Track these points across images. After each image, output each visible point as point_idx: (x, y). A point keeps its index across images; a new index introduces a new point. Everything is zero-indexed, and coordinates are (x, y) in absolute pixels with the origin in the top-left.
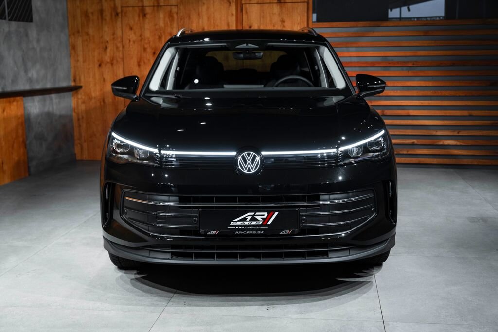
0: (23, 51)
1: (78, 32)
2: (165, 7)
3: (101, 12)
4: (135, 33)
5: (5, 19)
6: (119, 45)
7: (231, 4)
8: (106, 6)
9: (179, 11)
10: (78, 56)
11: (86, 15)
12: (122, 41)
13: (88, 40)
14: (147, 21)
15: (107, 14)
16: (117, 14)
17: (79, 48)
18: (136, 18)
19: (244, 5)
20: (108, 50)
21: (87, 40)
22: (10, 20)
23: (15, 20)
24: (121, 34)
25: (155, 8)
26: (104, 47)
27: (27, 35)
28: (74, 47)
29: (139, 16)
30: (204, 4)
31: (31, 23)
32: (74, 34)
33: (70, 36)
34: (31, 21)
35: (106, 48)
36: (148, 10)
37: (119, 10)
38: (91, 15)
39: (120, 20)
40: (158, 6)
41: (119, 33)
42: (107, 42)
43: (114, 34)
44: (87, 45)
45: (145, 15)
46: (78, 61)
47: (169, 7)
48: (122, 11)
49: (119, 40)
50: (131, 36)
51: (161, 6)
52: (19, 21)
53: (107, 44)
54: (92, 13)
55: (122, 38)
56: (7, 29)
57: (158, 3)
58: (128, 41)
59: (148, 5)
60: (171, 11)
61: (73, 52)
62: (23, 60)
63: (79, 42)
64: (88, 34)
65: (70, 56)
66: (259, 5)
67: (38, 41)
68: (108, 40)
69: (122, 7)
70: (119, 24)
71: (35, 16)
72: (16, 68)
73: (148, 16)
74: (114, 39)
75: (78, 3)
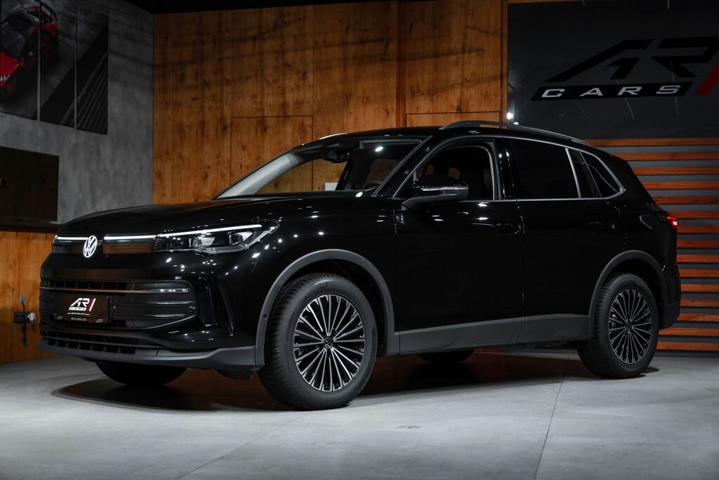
0: (92, 173)
1: (168, 153)
2: (296, 118)
3: (203, 124)
4: (249, 155)
5: (73, 126)
6: (226, 172)
7: (390, 114)
8: (210, 116)
9: (315, 124)
10: (164, 188)
11: (180, 129)
12: (230, 167)
13: (181, 165)
14: (267, 137)
15: (211, 128)
16: (225, 128)
17: (168, 176)
18: (253, 133)
19: (408, 116)
20: (210, 179)
21: (179, 165)
22: (79, 128)
23: (85, 130)
24: (229, 157)
25: (281, 119)
26: (204, 175)
27: (98, 152)
28: (160, 175)
29: (257, 132)
30: (351, 113)
31: (105, 136)
32: (160, 157)
33: (154, 159)
34: (105, 132)
35: (207, 176)
36: (270, 122)
37: (228, 122)
38: (187, 130)
39: (228, 136)
40: (284, 116)
41: (226, 154)
42: (209, 167)
43: (218, 157)
44: (179, 172)
45: (265, 129)
46: (165, 195)
47: (300, 118)
48: (232, 123)
49: (226, 164)
50: (243, 160)
51: (288, 117)
52: (90, 131)
53: (208, 170)
54: (189, 127)
55: (230, 163)
56: (74, 140)
57: (285, 113)
58: (239, 166)
59: (271, 115)
60: (302, 124)
61: (157, 182)
62: (91, 186)
63: (167, 170)
64: (181, 156)
65: (153, 189)
66: (430, 116)
67: (112, 161)
68: (210, 164)
69: (232, 118)
70: (227, 142)
71: (111, 127)
72: (81, 196)
73: (269, 131)
74: (218, 163)
75: (169, 113)
